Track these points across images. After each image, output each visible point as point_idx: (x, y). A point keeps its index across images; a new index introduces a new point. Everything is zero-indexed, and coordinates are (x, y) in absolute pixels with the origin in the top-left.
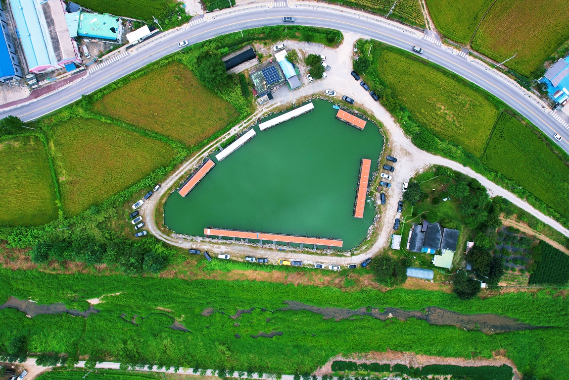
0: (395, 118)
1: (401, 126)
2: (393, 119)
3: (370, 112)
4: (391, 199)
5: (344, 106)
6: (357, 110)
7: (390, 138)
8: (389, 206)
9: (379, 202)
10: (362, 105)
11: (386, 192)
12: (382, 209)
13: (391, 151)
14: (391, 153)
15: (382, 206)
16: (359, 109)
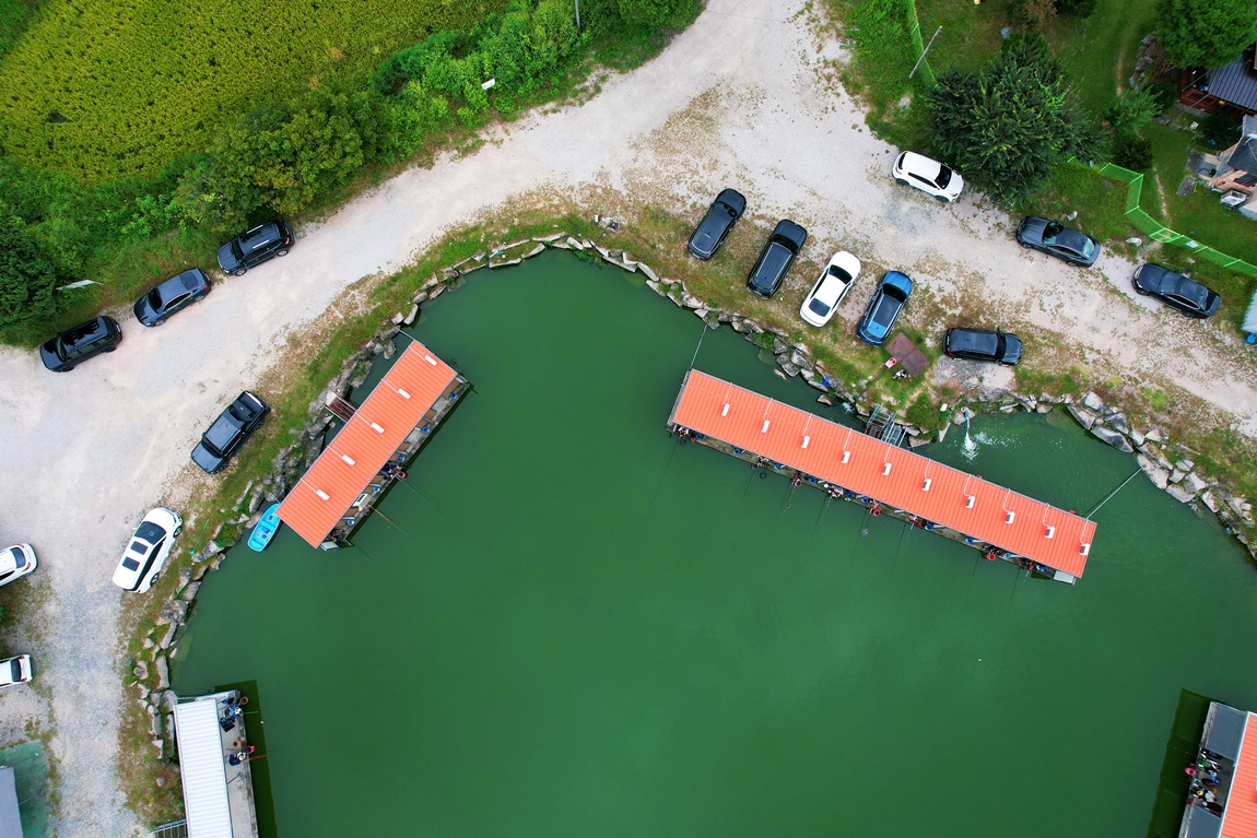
0: (441, 144)
1: (505, 118)
2: (443, 157)
3: (359, 297)
4: (989, 292)
5: (267, 468)
6: (323, 386)
7: (567, 202)
8: (1037, 318)
9: (997, 378)
10: (294, 341)
11: (935, 312)
12: (1051, 371)
13: (656, 216)
14: (677, 223)
15: (1031, 364)
16: (318, 375)
